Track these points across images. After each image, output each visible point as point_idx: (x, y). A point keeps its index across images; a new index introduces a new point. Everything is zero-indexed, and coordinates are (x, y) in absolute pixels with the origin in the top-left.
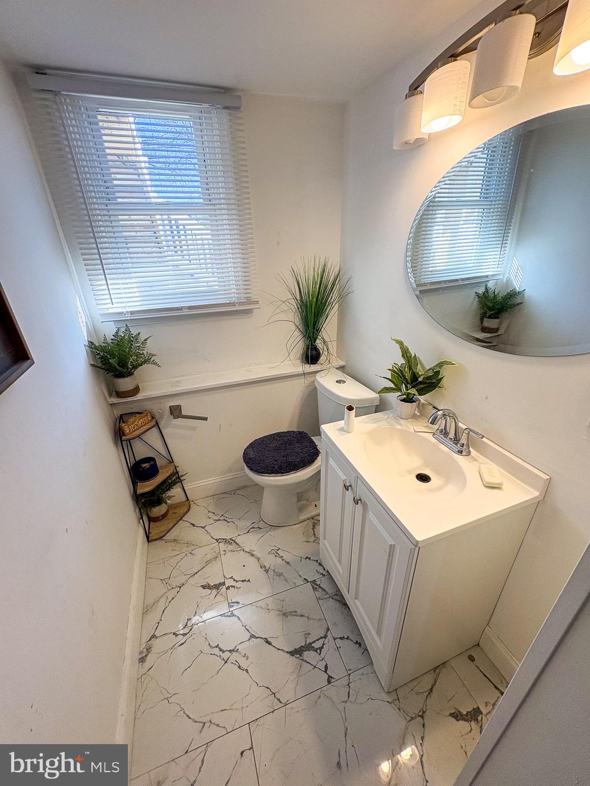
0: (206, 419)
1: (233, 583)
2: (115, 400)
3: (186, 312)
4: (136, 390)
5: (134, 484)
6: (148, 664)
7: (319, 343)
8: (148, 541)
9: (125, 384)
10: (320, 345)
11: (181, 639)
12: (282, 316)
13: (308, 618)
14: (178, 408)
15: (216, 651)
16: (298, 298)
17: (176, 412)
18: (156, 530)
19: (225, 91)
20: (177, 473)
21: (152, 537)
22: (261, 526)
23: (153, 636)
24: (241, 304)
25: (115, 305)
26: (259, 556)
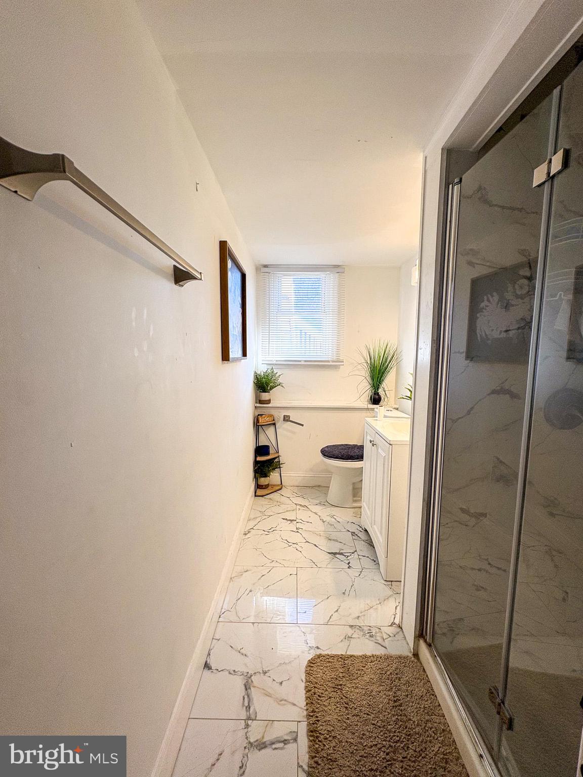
0: (303, 425)
1: (301, 521)
2: (258, 405)
3: (303, 363)
4: (269, 402)
5: (256, 457)
6: (248, 536)
7: (381, 391)
8: (255, 496)
9: (265, 396)
10: (381, 392)
11: (266, 533)
12: (357, 373)
13: (344, 544)
14: (289, 417)
15: (286, 542)
16: (369, 363)
17: (286, 419)
18: (259, 492)
19: (338, 266)
20: (279, 461)
21: (257, 494)
22: (326, 504)
23: (252, 528)
24: (333, 361)
25: (270, 356)
26: (320, 515)
